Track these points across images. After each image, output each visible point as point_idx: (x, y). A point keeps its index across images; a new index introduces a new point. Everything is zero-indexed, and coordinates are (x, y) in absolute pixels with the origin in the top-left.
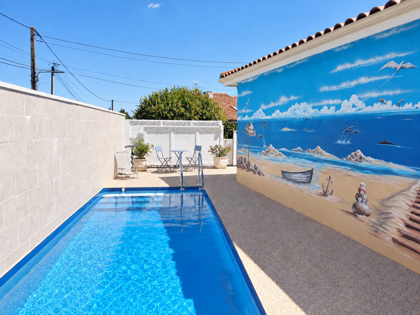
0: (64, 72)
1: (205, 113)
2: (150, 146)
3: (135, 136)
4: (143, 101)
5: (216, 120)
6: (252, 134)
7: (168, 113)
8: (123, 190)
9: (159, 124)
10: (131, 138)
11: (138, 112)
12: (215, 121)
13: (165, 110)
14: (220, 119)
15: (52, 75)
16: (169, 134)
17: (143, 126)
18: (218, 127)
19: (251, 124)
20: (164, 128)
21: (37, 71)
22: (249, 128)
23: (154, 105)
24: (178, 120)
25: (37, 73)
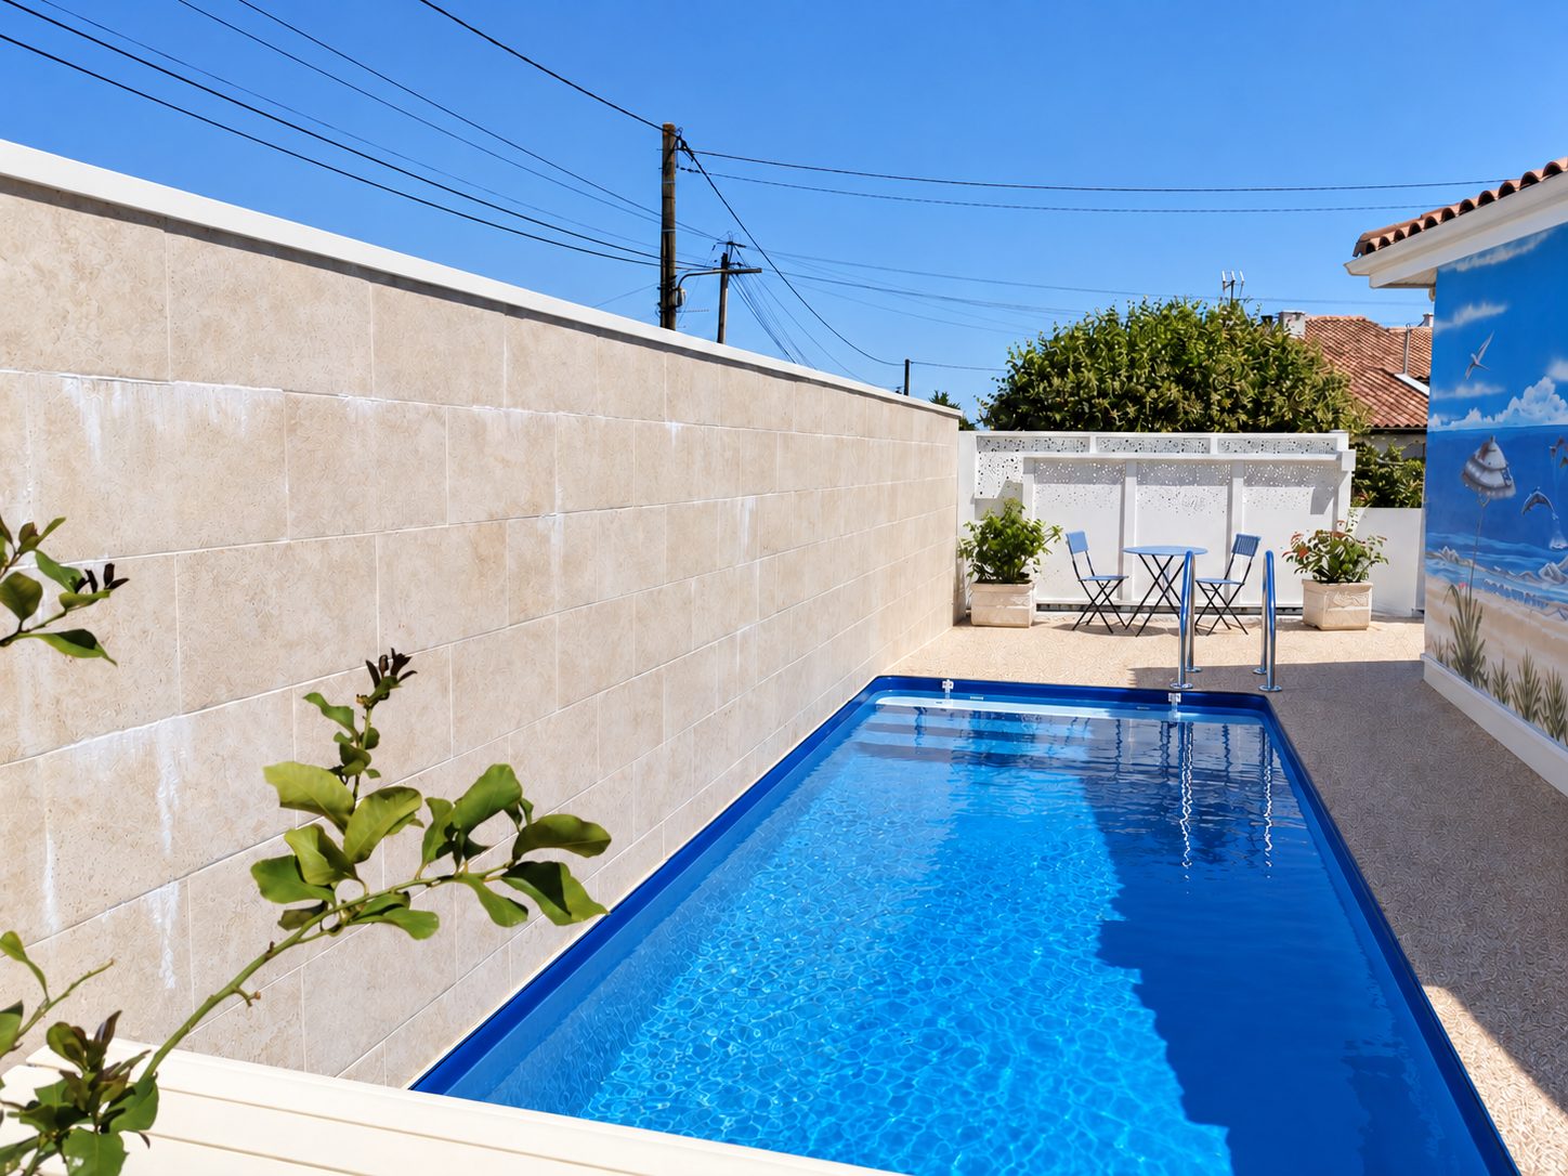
0: (759, 271)
1: (1271, 404)
2: (1045, 531)
3: (993, 492)
4: (1020, 363)
5: (1320, 430)
6: (1498, 489)
7: (1114, 406)
8: (948, 686)
9: (1085, 446)
10: (976, 497)
11: (1002, 402)
12: (1315, 435)
13: (1103, 394)
14: (1335, 424)
15: (724, 284)
16: (1119, 487)
17: (1020, 456)
18: (1332, 457)
19: (1495, 446)
20: (1103, 462)
21: (679, 273)
22: (1485, 463)
23: (1062, 374)
24: (1151, 430)
25: (677, 281)
